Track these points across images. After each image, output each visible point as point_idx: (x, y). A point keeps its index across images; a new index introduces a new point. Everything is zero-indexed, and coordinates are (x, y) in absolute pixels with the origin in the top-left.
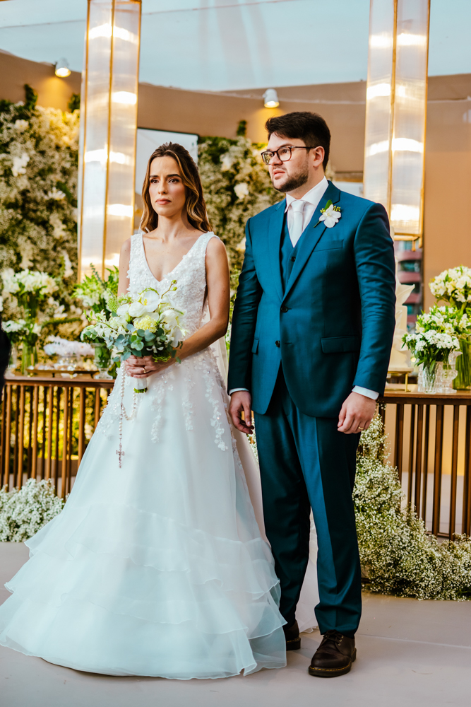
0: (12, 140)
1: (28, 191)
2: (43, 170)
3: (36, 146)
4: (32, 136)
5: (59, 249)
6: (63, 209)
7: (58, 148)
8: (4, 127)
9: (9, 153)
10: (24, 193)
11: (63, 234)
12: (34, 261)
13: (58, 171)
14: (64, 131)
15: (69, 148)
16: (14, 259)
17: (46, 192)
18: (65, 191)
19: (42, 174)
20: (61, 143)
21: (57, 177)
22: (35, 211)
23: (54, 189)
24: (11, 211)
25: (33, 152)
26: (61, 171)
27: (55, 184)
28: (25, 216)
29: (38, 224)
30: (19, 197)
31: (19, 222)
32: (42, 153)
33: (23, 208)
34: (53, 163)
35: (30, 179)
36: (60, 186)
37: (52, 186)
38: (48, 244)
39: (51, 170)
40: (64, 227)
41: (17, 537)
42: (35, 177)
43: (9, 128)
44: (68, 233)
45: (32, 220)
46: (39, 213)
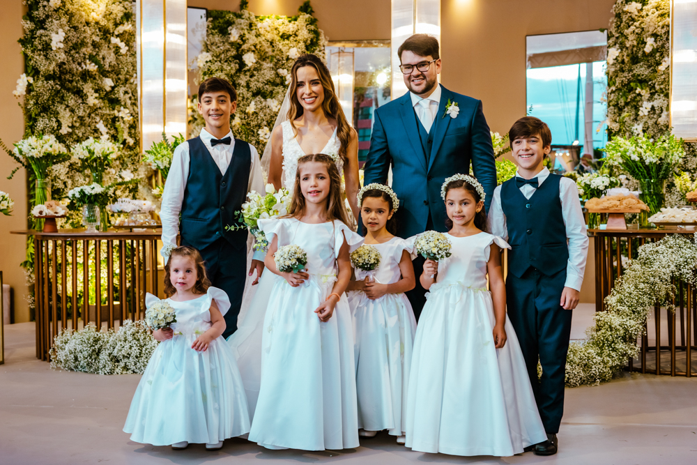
0: (48, 17)
1: (64, 63)
2: (76, 44)
3: (69, 21)
4: (66, 13)
5: (93, 115)
6: (95, 79)
7: (88, 23)
8: (40, 4)
9: (45, 29)
10: (61, 65)
11: (96, 101)
12: (73, 127)
13: (89, 45)
14: (92, 7)
15: (97, 23)
16: (55, 125)
17: (79, 64)
18: (97, 63)
19: (77, 47)
20: (91, 19)
21: (88, 50)
22: (71, 82)
23: (88, 61)
24: (51, 82)
25: (67, 28)
26: (92, 45)
27: (87, 57)
28: (62, 86)
29: (74, 93)
30: (57, 69)
31: (58, 92)
32: (75, 28)
33: (60, 78)
34: (85, 37)
35: (66, 52)
36: (92, 59)
37: (85, 58)
38: (84, 111)
39: (83, 44)
40: (97, 95)
41: (118, 370)
42: (70, 50)
43: (44, 6)
44: (101, 100)
45: (68, 90)
46: (74, 84)
